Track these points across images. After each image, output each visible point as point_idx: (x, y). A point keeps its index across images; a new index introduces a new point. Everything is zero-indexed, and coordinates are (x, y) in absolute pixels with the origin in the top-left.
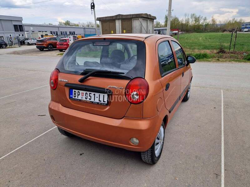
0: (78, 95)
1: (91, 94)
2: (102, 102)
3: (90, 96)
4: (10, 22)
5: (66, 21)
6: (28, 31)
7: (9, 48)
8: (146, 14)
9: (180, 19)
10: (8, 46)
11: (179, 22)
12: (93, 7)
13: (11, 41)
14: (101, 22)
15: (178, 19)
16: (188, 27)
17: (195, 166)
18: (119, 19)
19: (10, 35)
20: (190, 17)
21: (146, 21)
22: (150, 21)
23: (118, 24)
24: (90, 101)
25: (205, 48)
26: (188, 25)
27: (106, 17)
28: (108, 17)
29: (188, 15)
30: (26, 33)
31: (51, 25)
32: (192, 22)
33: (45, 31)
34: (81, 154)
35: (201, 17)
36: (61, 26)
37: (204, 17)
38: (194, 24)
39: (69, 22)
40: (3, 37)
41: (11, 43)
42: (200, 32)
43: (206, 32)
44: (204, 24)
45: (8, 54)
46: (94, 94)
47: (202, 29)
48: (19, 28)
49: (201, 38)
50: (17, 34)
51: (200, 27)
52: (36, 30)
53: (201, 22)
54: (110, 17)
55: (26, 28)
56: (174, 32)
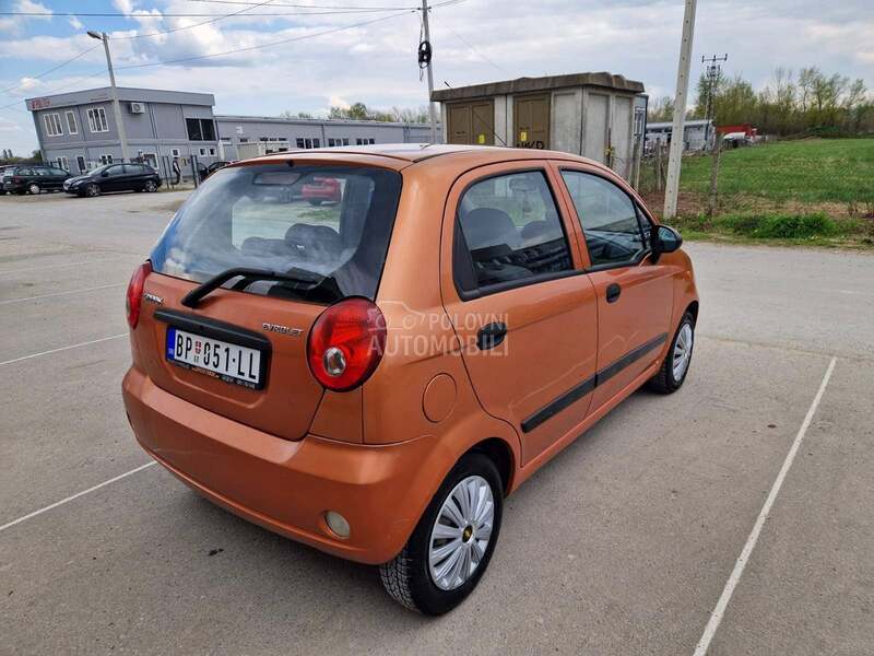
0: (188, 349)
1: (218, 347)
2: (246, 377)
3: (216, 355)
4: (177, 110)
5: (354, 103)
6: (228, 139)
7: (168, 190)
8: (605, 75)
9: (757, 90)
10: (164, 186)
11: (754, 101)
12: (425, 55)
13: (175, 170)
14: (444, 106)
15: (749, 88)
16: (789, 117)
17: (591, 641)
18: (506, 95)
19: (175, 153)
20: (796, 81)
21: (604, 99)
22: (621, 100)
23: (503, 112)
24: (215, 370)
25: (835, 195)
26: (786, 110)
27: (463, 89)
28: (469, 88)
29: (790, 74)
30: (221, 143)
31: (303, 120)
32: (803, 99)
33: (280, 139)
34: (213, 553)
35: (841, 80)
36: (337, 121)
37: (852, 81)
38: (813, 105)
39: (364, 106)
40: (153, 156)
41: (174, 174)
42: (834, 137)
43: (859, 137)
44: (854, 106)
45: (155, 209)
46: (227, 350)
47: (843, 123)
48: (202, 129)
49: (831, 159)
50: (195, 148)
51: (839, 117)
52: (254, 133)
53: (842, 99)
54: (477, 87)
55: (221, 130)
56: (730, 136)
